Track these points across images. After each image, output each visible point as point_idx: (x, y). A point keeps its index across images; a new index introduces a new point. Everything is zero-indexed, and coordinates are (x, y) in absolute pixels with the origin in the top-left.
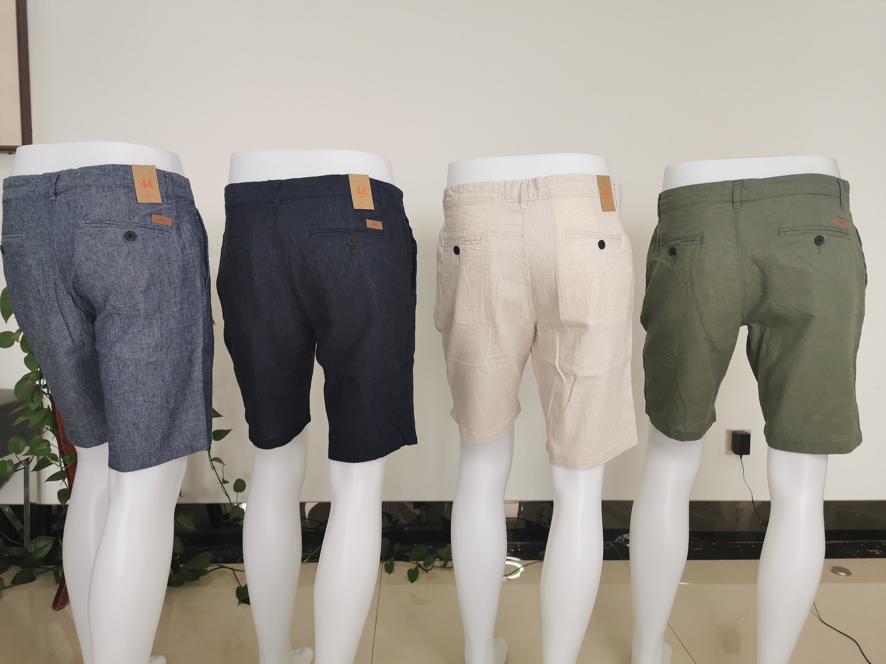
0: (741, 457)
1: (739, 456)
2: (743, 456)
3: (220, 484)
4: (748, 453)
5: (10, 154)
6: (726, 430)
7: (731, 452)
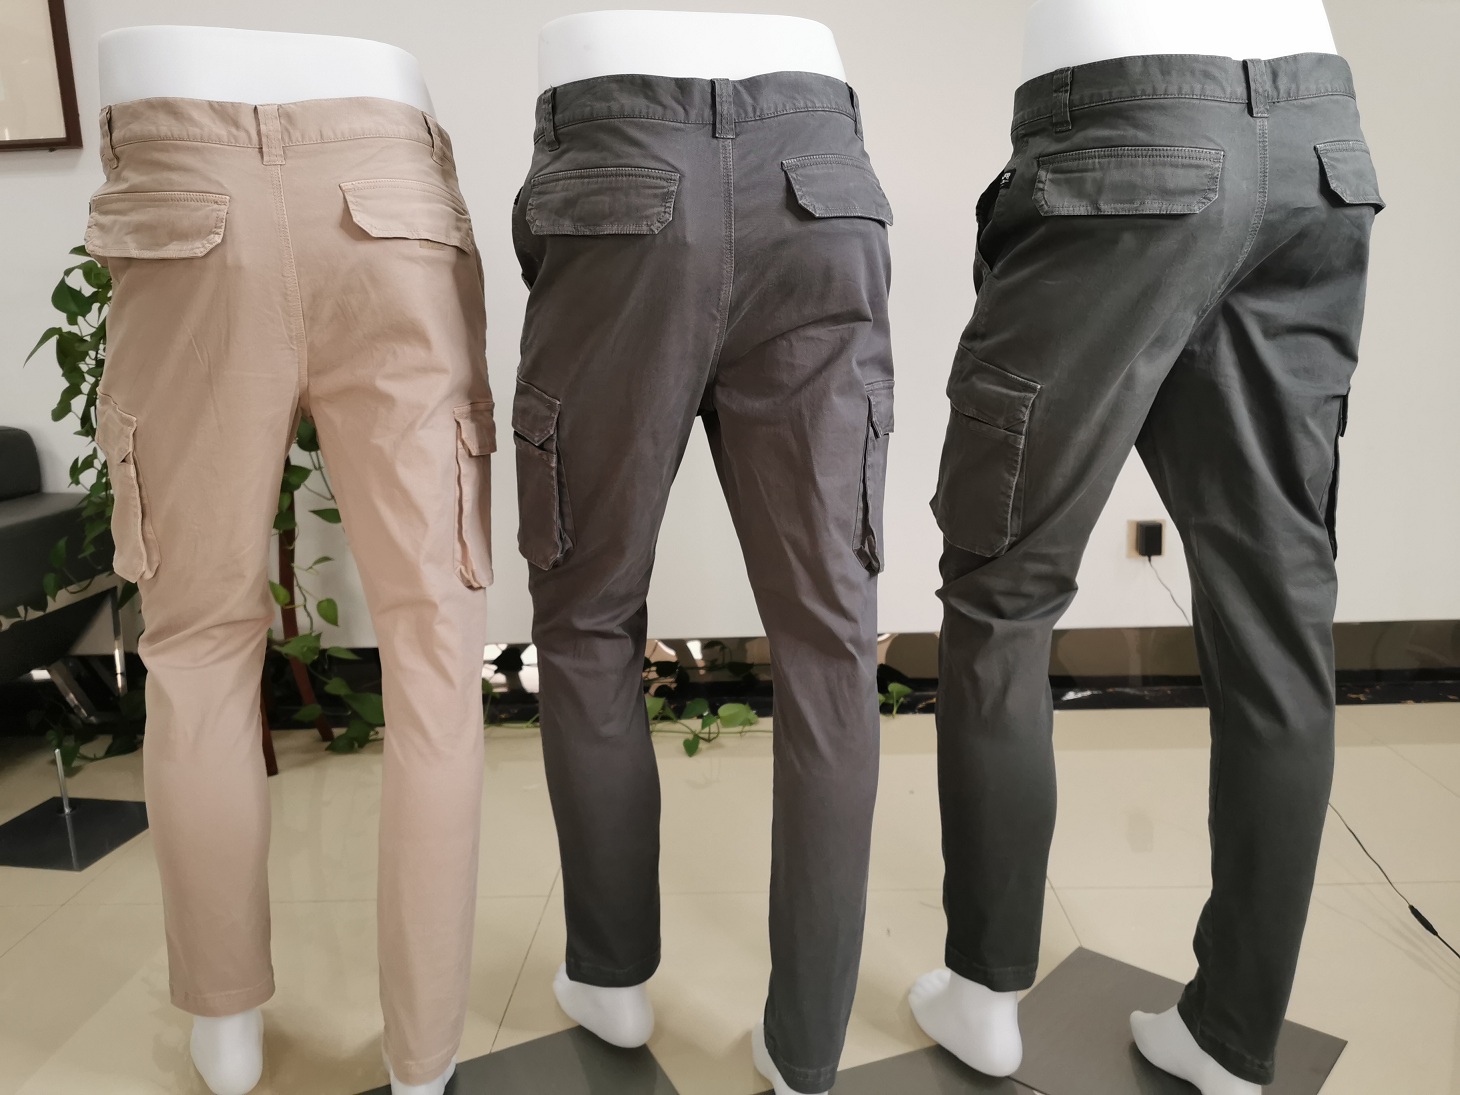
0: (1150, 560)
1: (1147, 557)
2: (1153, 558)
4: (1159, 553)
5: (52, 150)
6: (1128, 520)
7: (1135, 553)
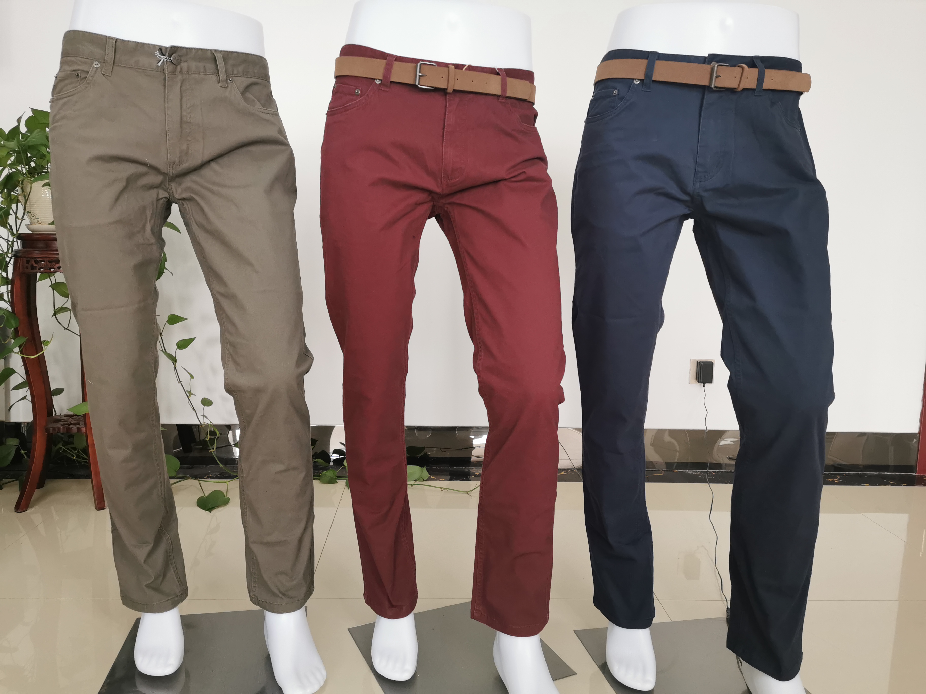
0: (704, 386)
1: (702, 384)
2: (706, 385)
3: (187, 398)
4: (711, 382)
6: (691, 360)
7: (694, 381)
